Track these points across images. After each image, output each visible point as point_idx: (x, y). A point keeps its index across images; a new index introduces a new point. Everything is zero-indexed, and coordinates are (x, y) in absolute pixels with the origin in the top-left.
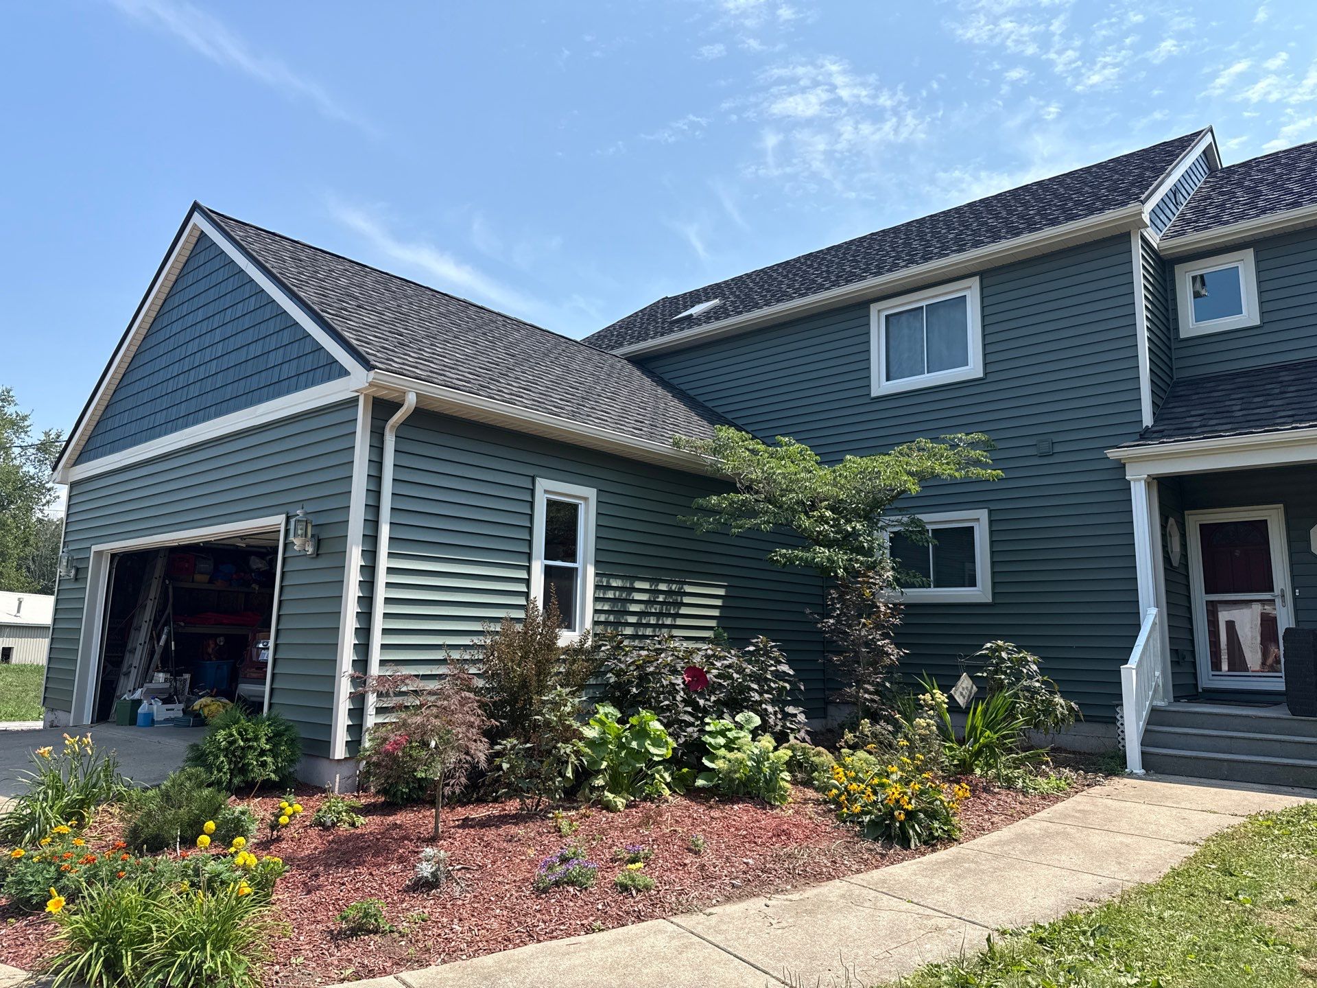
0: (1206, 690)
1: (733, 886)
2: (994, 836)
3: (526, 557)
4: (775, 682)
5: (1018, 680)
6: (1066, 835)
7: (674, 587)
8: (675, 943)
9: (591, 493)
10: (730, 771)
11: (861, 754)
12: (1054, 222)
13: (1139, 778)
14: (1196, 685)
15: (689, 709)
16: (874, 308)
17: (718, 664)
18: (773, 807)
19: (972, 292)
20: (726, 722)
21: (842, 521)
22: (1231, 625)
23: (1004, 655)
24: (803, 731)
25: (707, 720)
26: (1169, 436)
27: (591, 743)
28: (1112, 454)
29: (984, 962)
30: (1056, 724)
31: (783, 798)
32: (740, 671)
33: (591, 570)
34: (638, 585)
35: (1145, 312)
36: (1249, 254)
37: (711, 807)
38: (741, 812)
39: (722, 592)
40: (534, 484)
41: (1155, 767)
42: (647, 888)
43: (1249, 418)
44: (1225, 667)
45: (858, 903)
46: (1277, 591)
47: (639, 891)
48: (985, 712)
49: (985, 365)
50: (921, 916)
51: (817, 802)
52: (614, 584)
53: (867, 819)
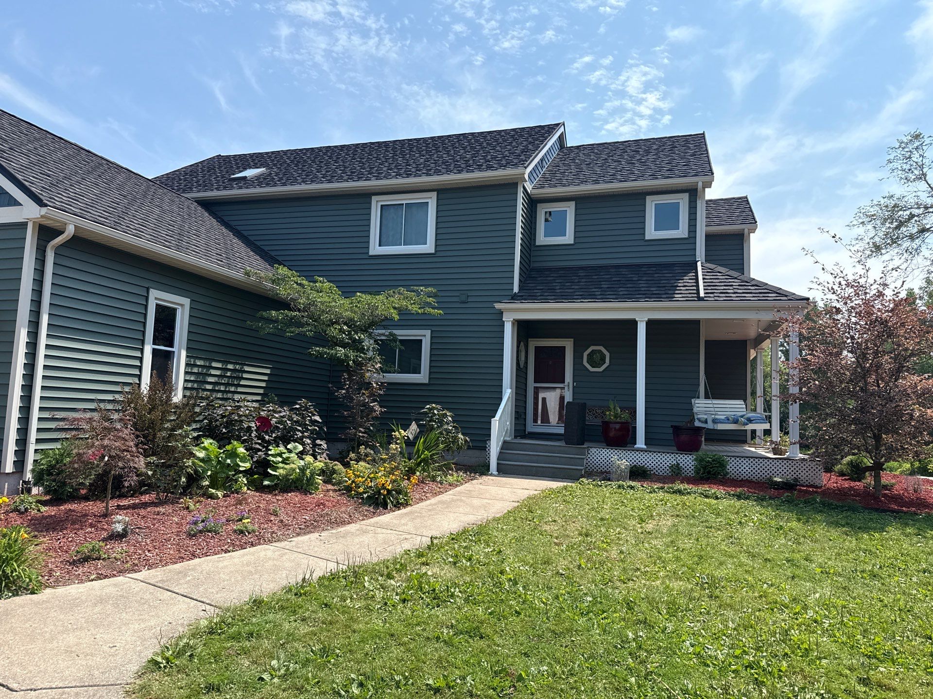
0: (530, 433)
1: (300, 528)
2: (428, 502)
3: (140, 342)
4: (311, 426)
5: (442, 426)
6: (461, 500)
7: (237, 367)
8: (277, 553)
9: (186, 302)
10: (287, 475)
11: (362, 463)
12: (480, 168)
13: (495, 476)
14: (525, 430)
15: (260, 441)
16: (374, 199)
17: (277, 416)
18: (311, 494)
19: (432, 200)
20: (282, 448)
21: (353, 333)
22: (544, 399)
23: (436, 412)
24: (325, 455)
25: (270, 448)
26: (525, 299)
27: (202, 460)
28: (498, 306)
29: (429, 548)
30: (458, 449)
31: (317, 488)
32: (291, 419)
33: (184, 354)
34: (214, 364)
35: (521, 223)
36: (572, 204)
37: (276, 495)
38: (294, 497)
39: (268, 371)
40: (148, 293)
41: (504, 470)
42: (254, 531)
43: (563, 294)
44: (539, 422)
45: (365, 532)
46: (566, 383)
47: (249, 533)
48: (424, 442)
49: (436, 246)
50: (398, 535)
51: (335, 491)
52: (198, 363)
53: (365, 496)
